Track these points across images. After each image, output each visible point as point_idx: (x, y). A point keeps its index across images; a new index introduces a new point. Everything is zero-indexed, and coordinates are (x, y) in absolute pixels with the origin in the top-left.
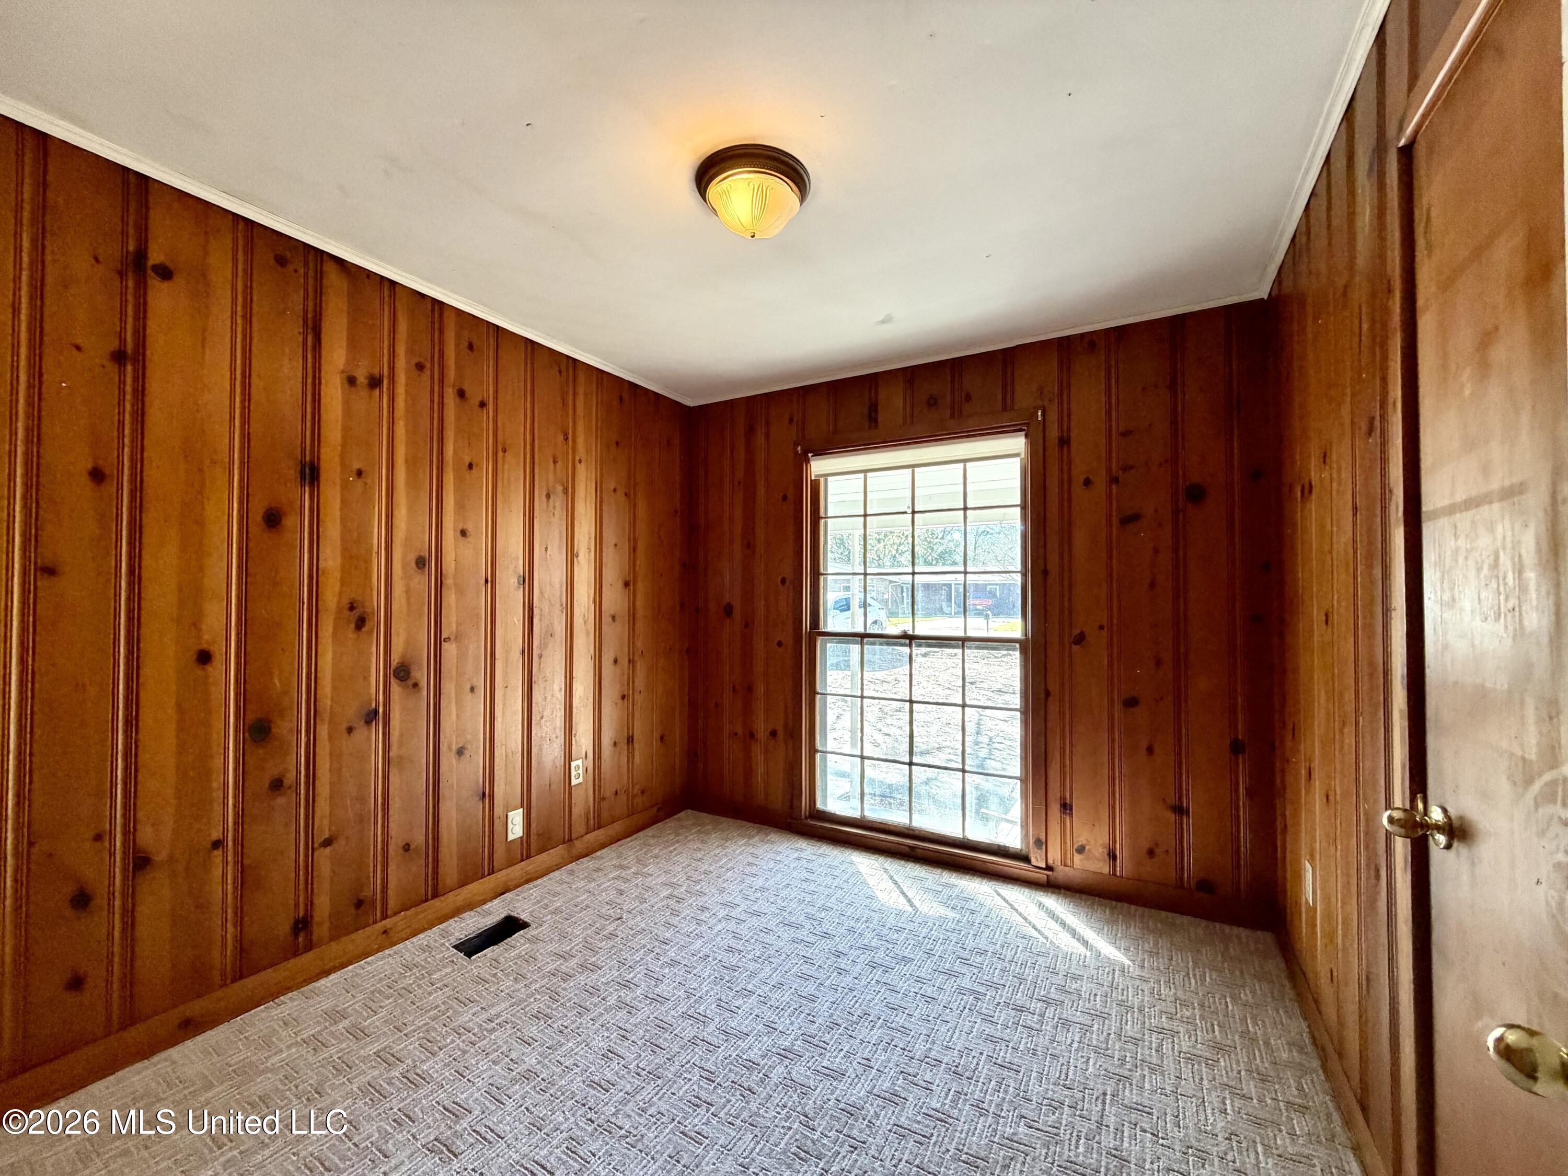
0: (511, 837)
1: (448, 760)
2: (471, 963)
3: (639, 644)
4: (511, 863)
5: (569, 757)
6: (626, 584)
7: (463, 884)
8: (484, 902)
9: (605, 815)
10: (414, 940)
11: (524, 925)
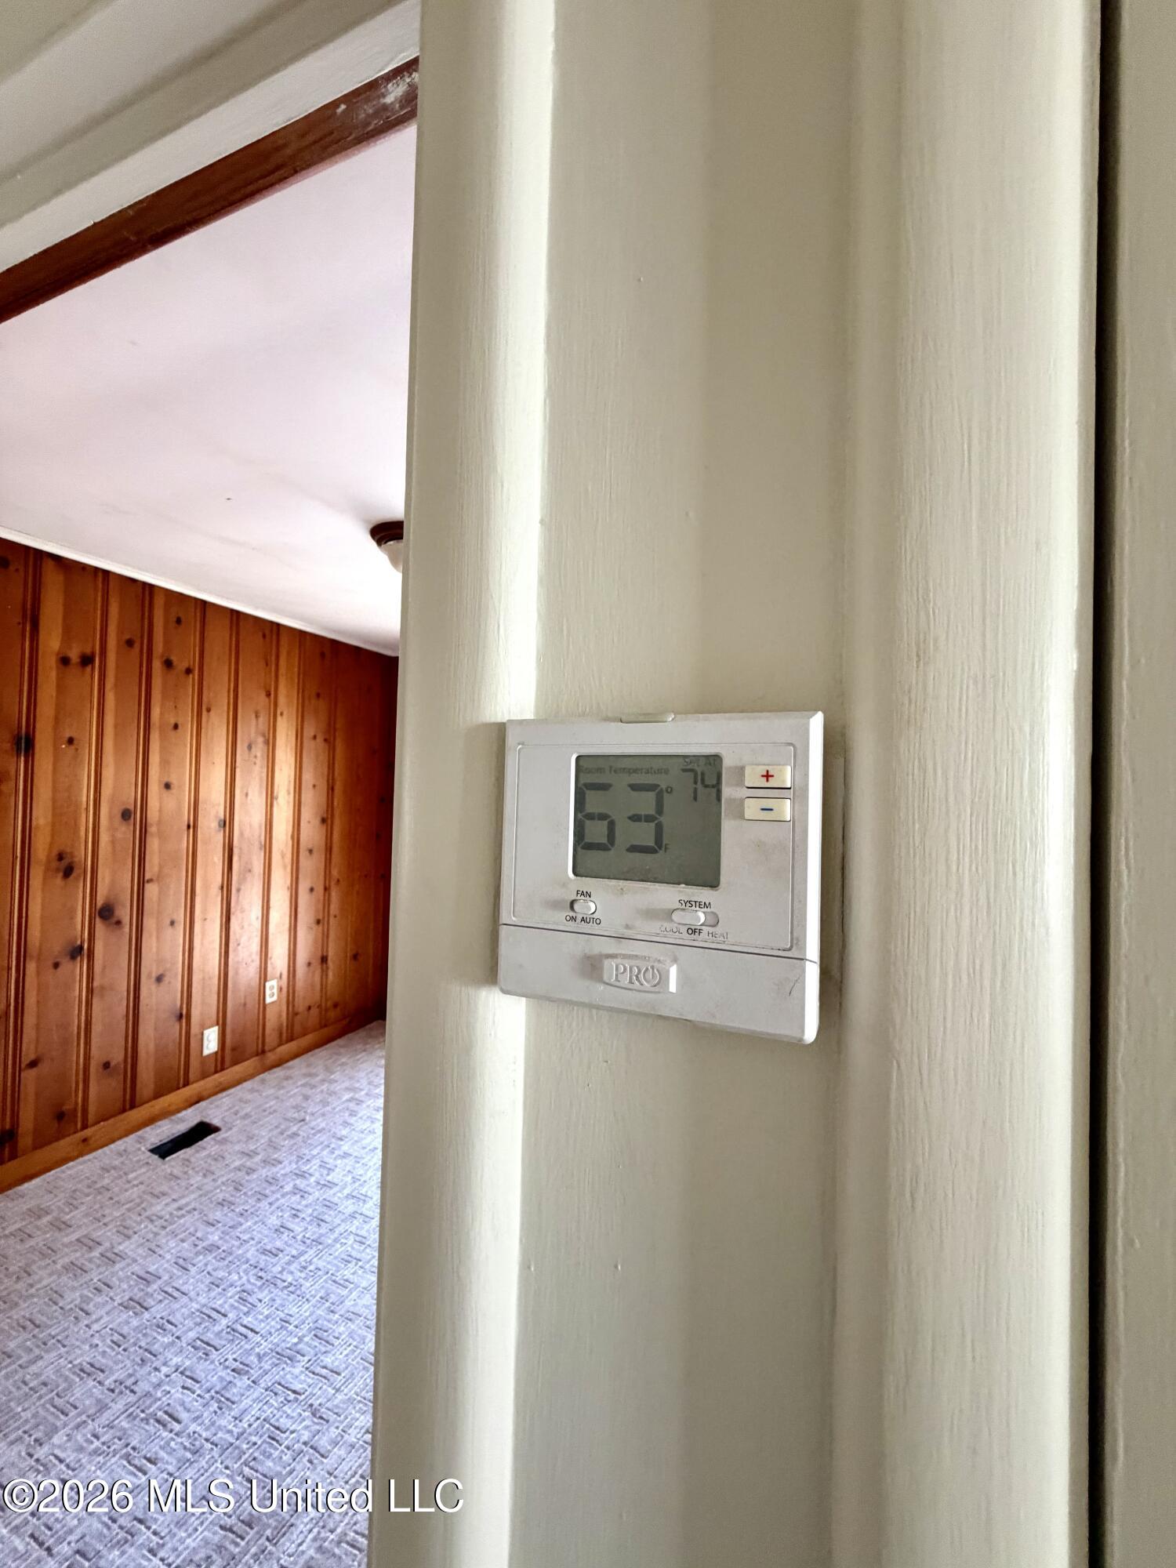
0: (206, 1052)
1: (147, 987)
2: (164, 1164)
3: (335, 873)
4: (204, 1076)
5: (264, 977)
6: (324, 821)
7: (158, 1095)
8: (179, 1111)
9: (297, 1028)
10: (112, 1146)
11: (216, 1129)
